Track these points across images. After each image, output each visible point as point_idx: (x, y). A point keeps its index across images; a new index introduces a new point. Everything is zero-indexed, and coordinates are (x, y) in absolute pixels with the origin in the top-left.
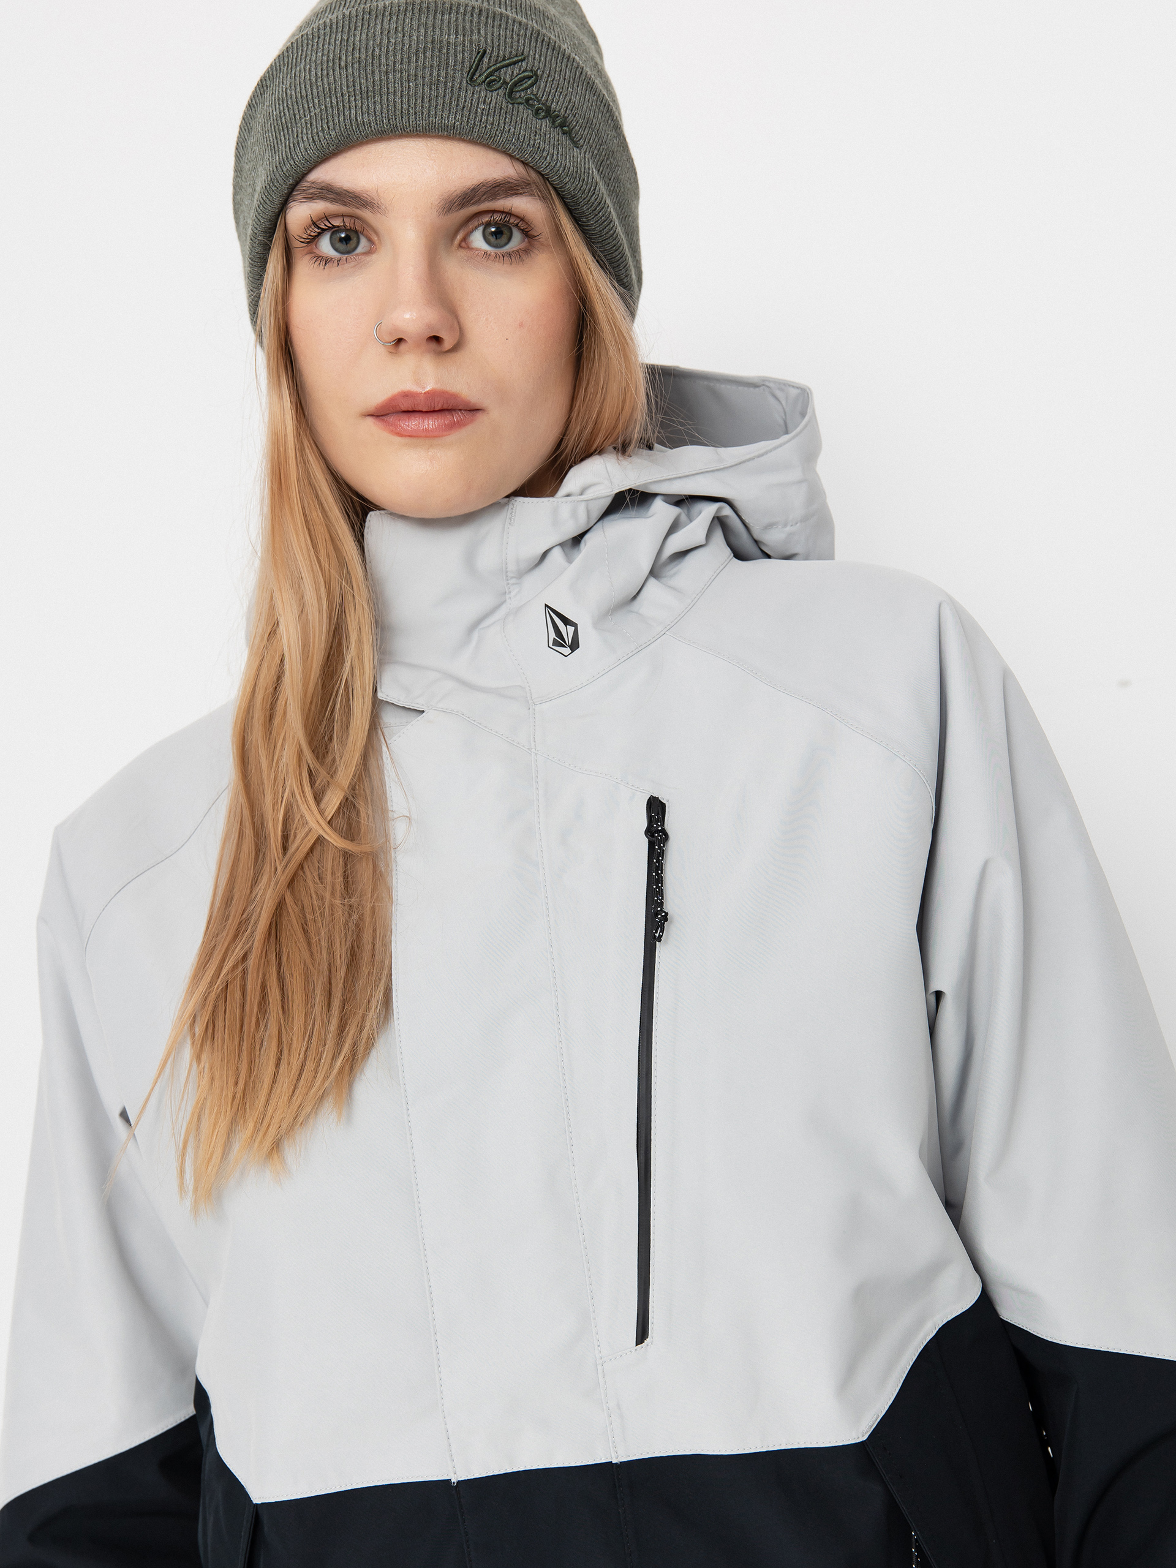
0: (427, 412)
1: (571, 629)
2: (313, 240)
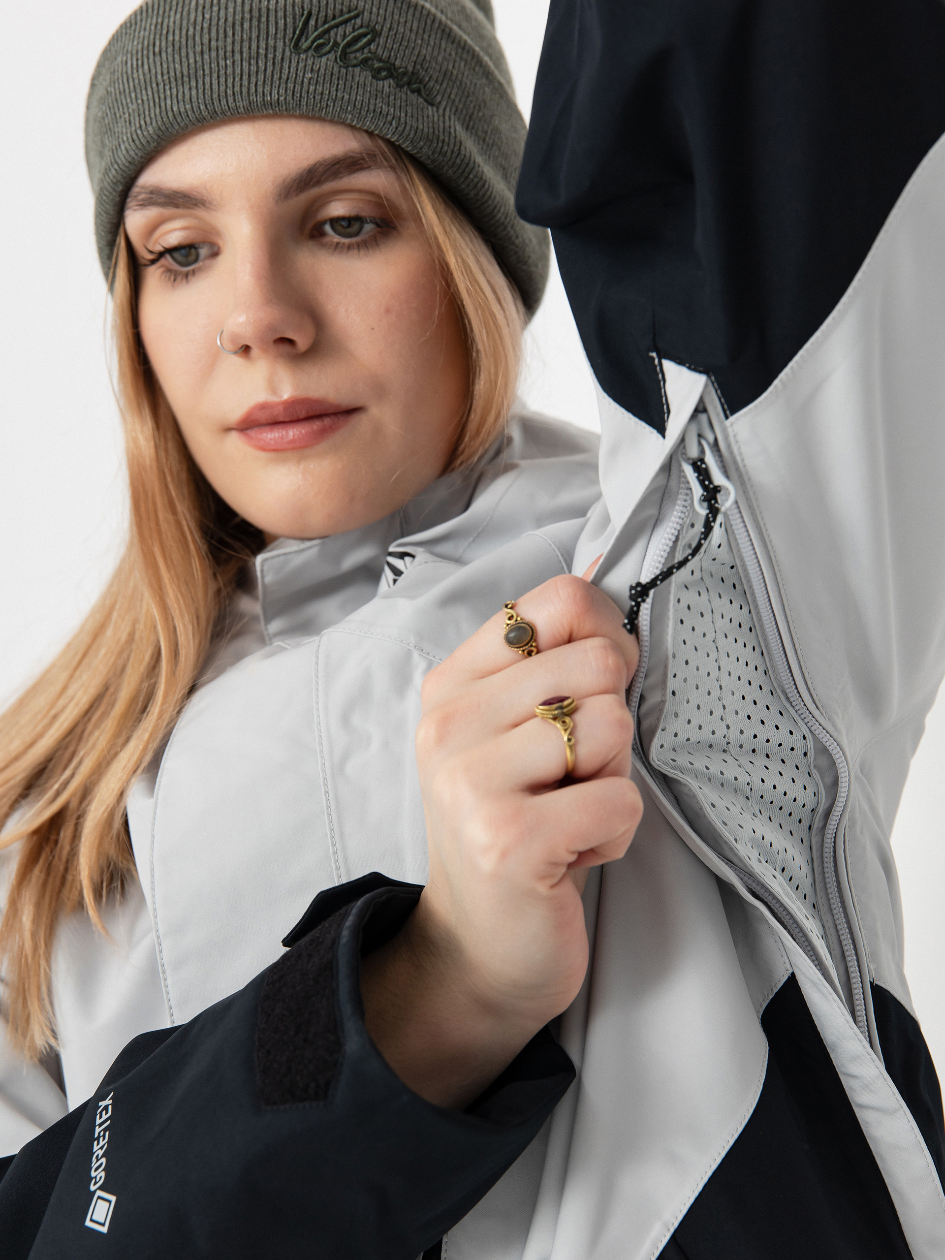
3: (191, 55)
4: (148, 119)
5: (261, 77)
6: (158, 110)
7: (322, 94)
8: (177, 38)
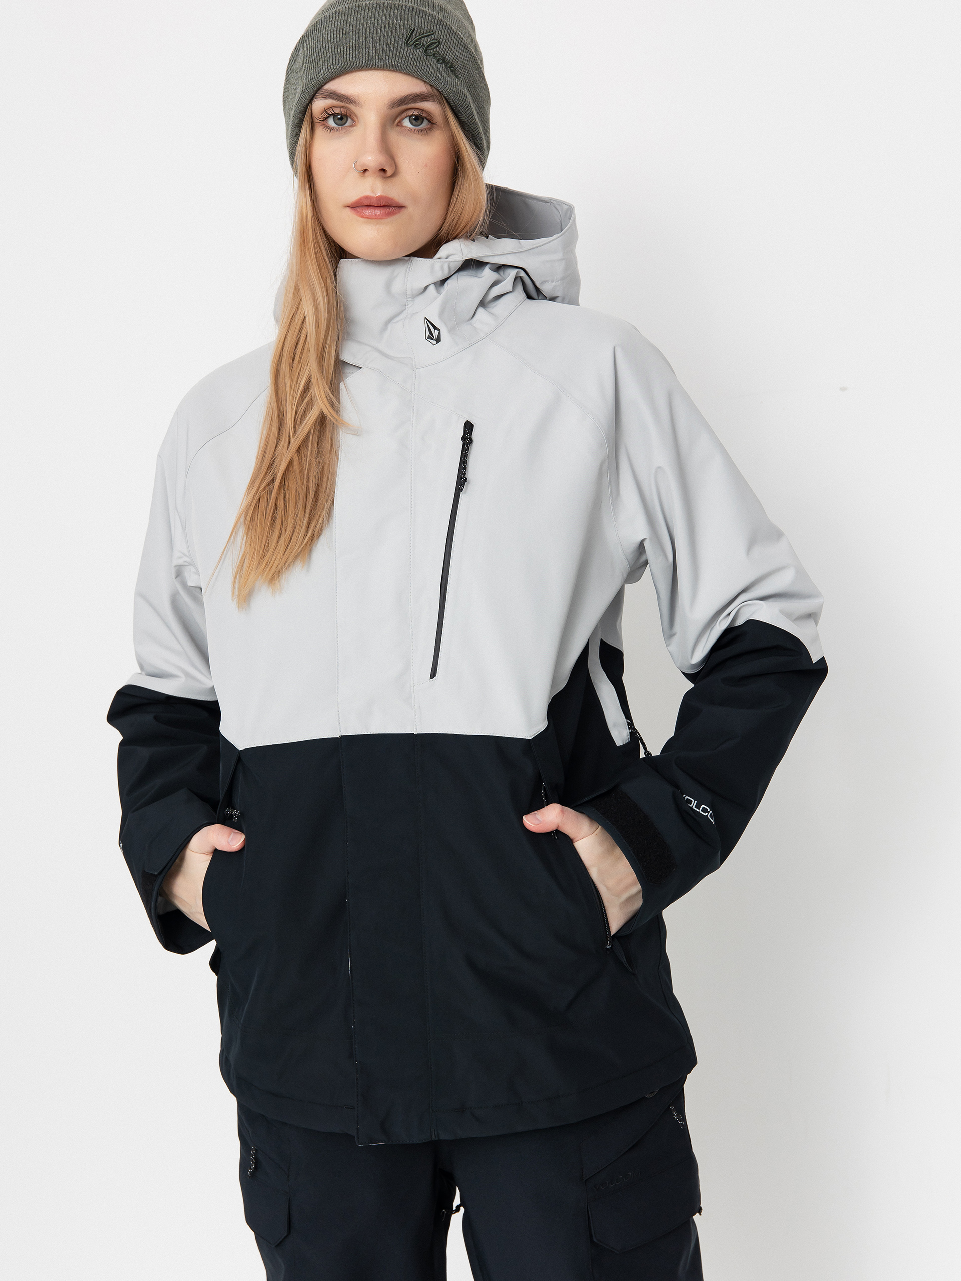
0: (377, 206)
1: (437, 332)
2: (326, 119)
3: (361, 37)
4: (337, 61)
5: (391, 53)
6: (342, 59)
7: (416, 65)
8: (354, 29)
